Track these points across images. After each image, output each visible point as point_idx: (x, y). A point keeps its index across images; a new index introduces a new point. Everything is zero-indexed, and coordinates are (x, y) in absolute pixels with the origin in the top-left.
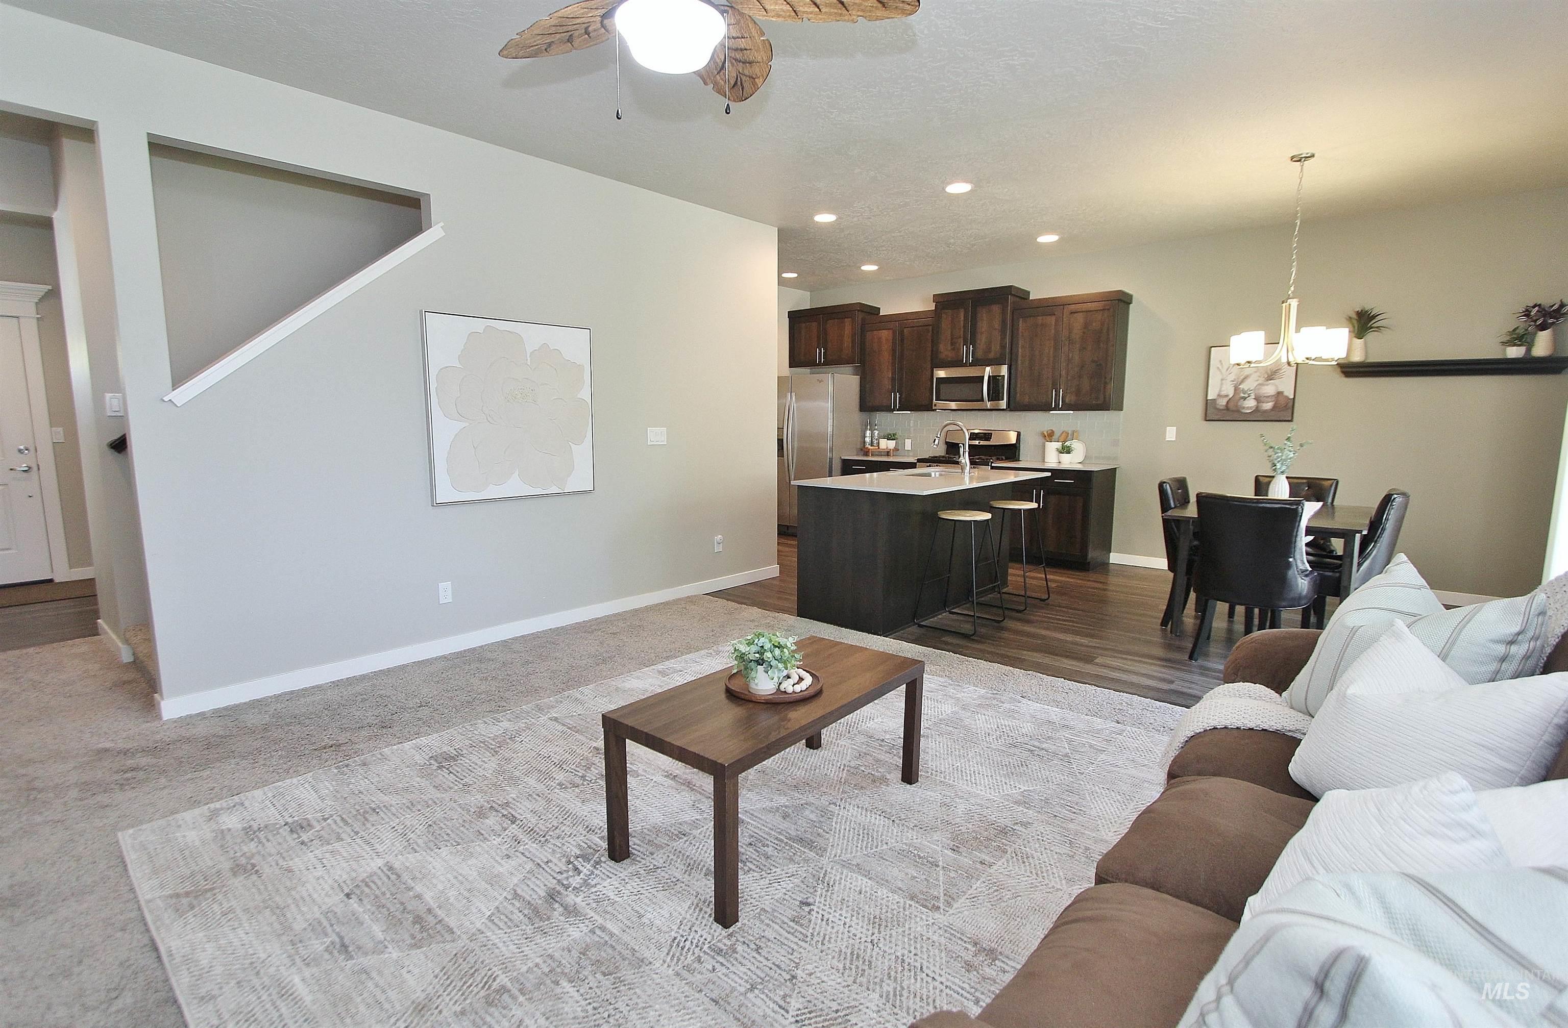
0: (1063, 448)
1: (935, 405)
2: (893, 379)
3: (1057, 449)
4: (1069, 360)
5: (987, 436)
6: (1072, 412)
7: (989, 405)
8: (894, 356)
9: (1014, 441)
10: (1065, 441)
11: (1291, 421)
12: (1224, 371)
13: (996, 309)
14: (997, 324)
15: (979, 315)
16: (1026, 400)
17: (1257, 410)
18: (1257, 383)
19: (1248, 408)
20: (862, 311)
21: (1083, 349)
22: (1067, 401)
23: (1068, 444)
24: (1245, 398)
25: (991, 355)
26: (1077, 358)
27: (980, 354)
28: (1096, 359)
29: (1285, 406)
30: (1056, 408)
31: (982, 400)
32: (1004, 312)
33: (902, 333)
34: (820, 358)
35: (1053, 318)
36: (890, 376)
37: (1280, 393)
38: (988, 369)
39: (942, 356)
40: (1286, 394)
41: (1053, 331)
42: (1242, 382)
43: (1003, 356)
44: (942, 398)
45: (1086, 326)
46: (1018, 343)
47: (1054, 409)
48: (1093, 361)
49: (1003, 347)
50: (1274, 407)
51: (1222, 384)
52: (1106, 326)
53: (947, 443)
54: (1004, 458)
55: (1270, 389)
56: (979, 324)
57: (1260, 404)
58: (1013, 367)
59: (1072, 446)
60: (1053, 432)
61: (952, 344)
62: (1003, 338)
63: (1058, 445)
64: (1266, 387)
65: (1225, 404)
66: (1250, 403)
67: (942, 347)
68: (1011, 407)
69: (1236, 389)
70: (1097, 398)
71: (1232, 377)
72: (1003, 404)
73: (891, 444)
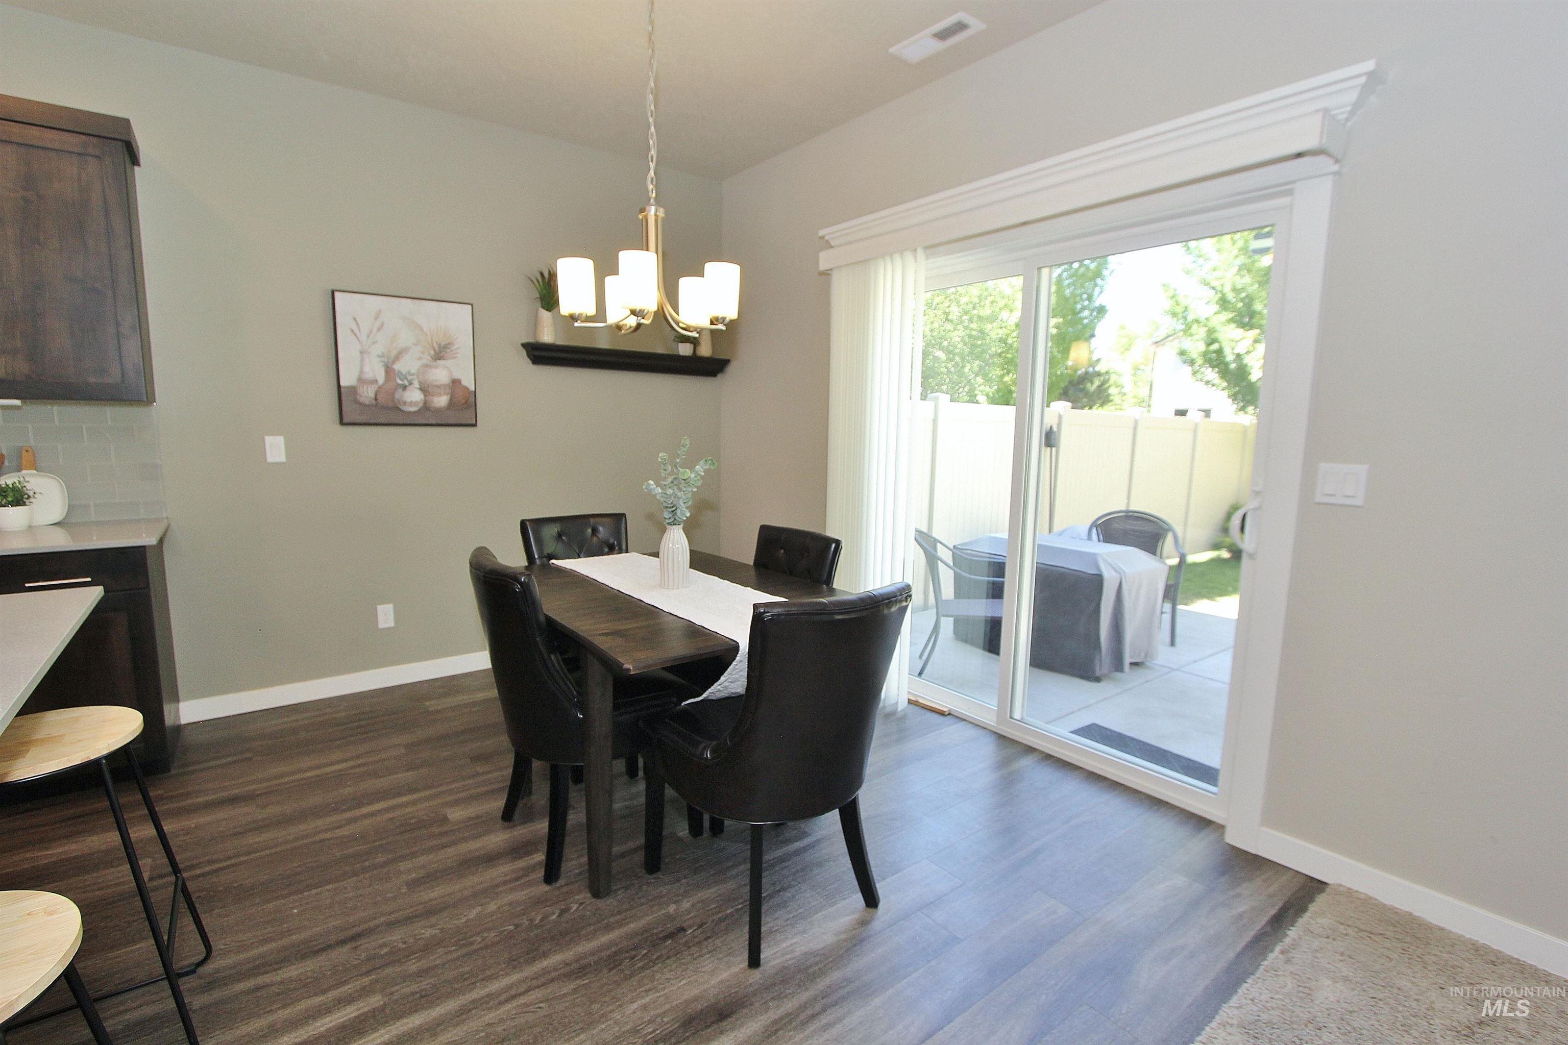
11: (475, 425)
12: (363, 337)
17: (426, 407)
18: (419, 363)
19: (411, 404)
23: (10, 480)
24: (405, 388)
29: (466, 403)
37: (456, 382)
40: (465, 383)
42: (397, 358)
50: (451, 404)
51: (362, 360)
55: (440, 375)
57: (429, 398)
64: (434, 371)
65: (372, 395)
66: (414, 397)
69: (389, 370)
71: (378, 349)
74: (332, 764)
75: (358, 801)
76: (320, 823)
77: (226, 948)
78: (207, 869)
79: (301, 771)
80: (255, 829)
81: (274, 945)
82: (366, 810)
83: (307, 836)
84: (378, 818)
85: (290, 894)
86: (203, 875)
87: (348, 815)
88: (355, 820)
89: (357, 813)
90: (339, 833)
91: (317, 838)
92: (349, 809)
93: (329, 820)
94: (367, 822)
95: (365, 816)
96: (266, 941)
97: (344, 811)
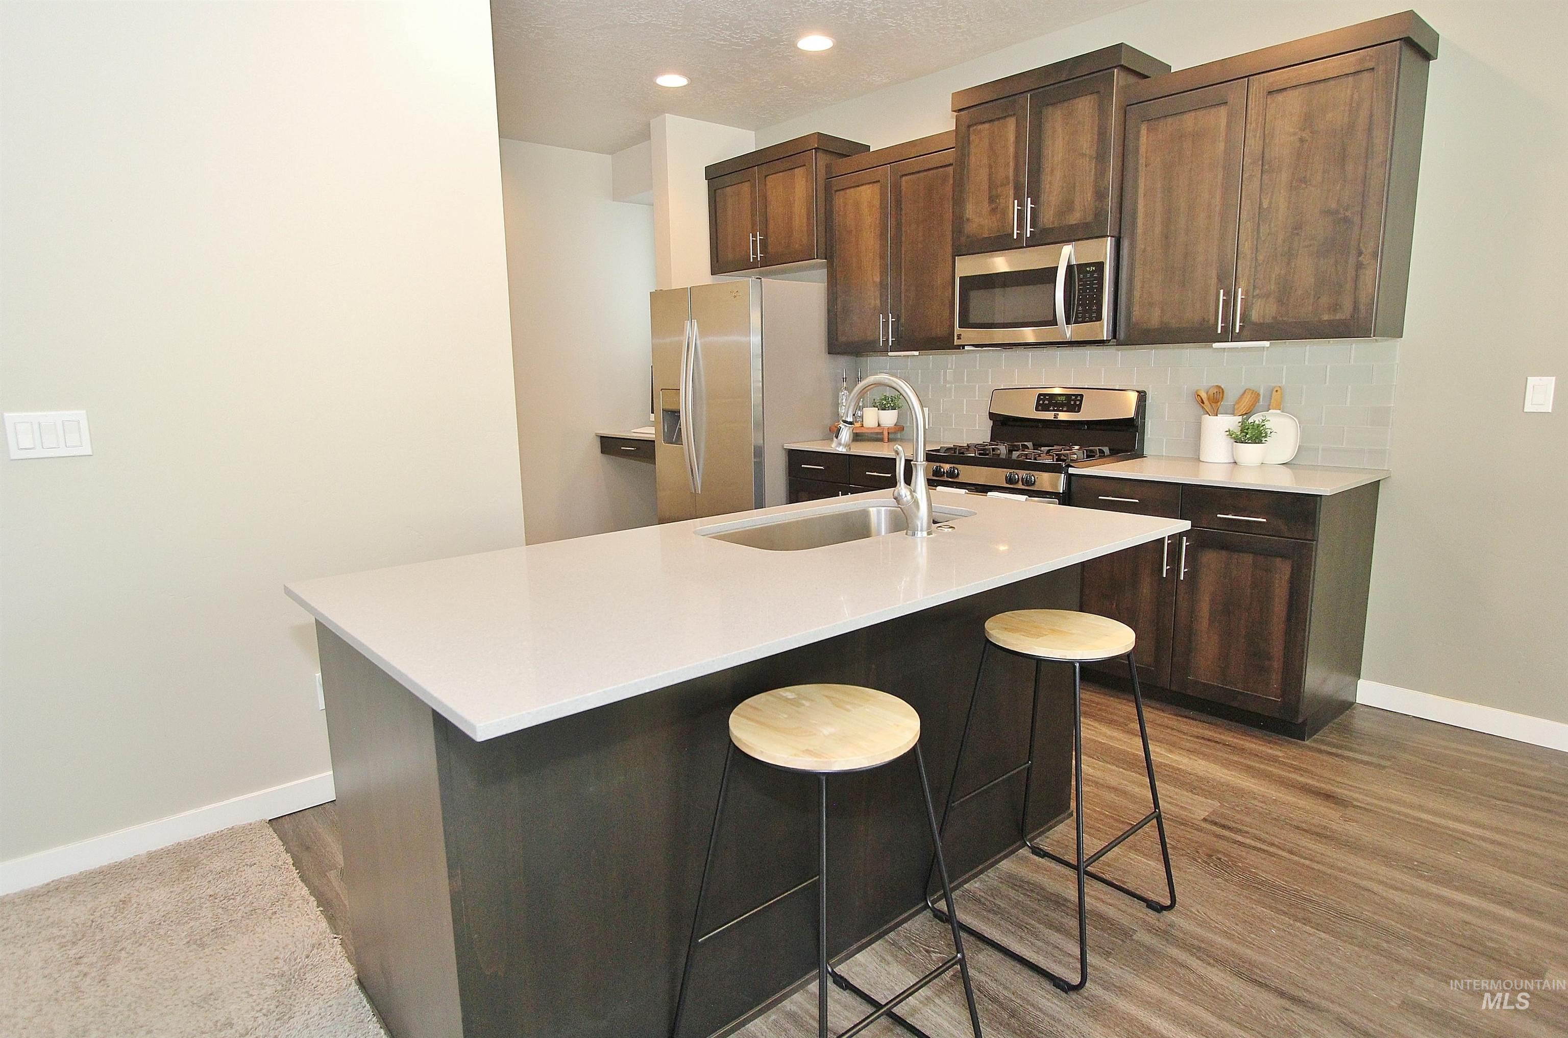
0: (1244, 429)
1: (959, 337)
2: (883, 285)
3: (1230, 433)
4: (1262, 214)
5: (1073, 402)
6: (1267, 344)
7: (1069, 332)
8: (883, 235)
9: (1131, 414)
10: (1248, 414)
13: (1085, 106)
14: (1086, 142)
15: (1047, 126)
16: (1154, 318)
20: (826, 151)
21: (1299, 182)
22: (1255, 316)
23: (1256, 419)
25: (1075, 218)
26: (1283, 206)
27: (1048, 218)
28: (1334, 206)
30: (1228, 335)
31: (1054, 322)
32: (1103, 111)
33: (897, 188)
34: (755, 253)
35: (1223, 111)
36: (878, 280)
38: (1067, 250)
39: (971, 228)
41: (1221, 146)
43: (1100, 215)
44: (973, 319)
45: (1308, 120)
46: (1136, 188)
47: (1223, 338)
48: (1327, 212)
49: (1100, 195)
52: (1363, 115)
53: (992, 416)
54: (1106, 450)
56: (1048, 142)
58: (1125, 244)
59: (1268, 425)
60: (1220, 391)
61: (992, 200)
62: (1101, 173)
63: (1231, 422)
67: (970, 210)
68: (1122, 335)
70: (1335, 307)
72: (1104, 329)
73: (889, 418)
74: (1463, 821)
75: (1446, 878)
76: (1383, 871)
77: (1196, 914)
78: (1248, 841)
79: (1421, 808)
80: (1317, 834)
81: (1227, 943)
82: (1445, 892)
83: (1355, 874)
84: (1449, 910)
85: (1285, 913)
86: (1241, 844)
87: (1422, 884)
88: (1427, 895)
89: (1434, 889)
90: (1392, 894)
91: (1364, 883)
92: (1429, 879)
93: (1397, 875)
94: (1434, 905)
95: (1439, 898)
96: (1227, 935)
97: (1421, 877)
